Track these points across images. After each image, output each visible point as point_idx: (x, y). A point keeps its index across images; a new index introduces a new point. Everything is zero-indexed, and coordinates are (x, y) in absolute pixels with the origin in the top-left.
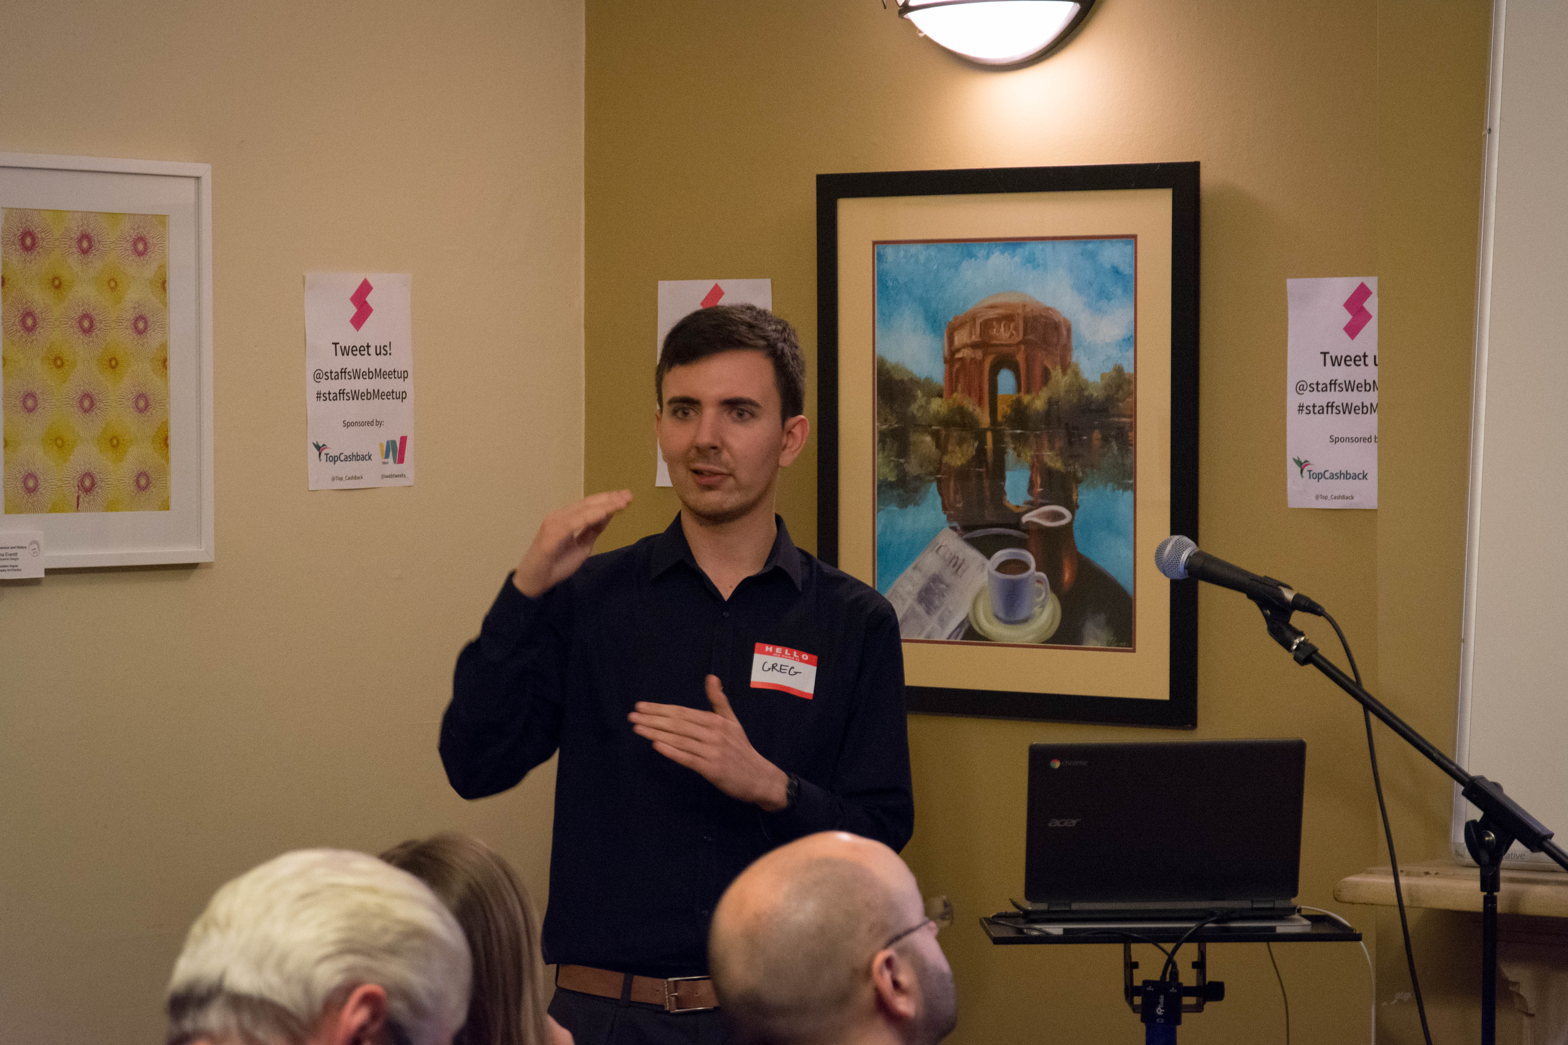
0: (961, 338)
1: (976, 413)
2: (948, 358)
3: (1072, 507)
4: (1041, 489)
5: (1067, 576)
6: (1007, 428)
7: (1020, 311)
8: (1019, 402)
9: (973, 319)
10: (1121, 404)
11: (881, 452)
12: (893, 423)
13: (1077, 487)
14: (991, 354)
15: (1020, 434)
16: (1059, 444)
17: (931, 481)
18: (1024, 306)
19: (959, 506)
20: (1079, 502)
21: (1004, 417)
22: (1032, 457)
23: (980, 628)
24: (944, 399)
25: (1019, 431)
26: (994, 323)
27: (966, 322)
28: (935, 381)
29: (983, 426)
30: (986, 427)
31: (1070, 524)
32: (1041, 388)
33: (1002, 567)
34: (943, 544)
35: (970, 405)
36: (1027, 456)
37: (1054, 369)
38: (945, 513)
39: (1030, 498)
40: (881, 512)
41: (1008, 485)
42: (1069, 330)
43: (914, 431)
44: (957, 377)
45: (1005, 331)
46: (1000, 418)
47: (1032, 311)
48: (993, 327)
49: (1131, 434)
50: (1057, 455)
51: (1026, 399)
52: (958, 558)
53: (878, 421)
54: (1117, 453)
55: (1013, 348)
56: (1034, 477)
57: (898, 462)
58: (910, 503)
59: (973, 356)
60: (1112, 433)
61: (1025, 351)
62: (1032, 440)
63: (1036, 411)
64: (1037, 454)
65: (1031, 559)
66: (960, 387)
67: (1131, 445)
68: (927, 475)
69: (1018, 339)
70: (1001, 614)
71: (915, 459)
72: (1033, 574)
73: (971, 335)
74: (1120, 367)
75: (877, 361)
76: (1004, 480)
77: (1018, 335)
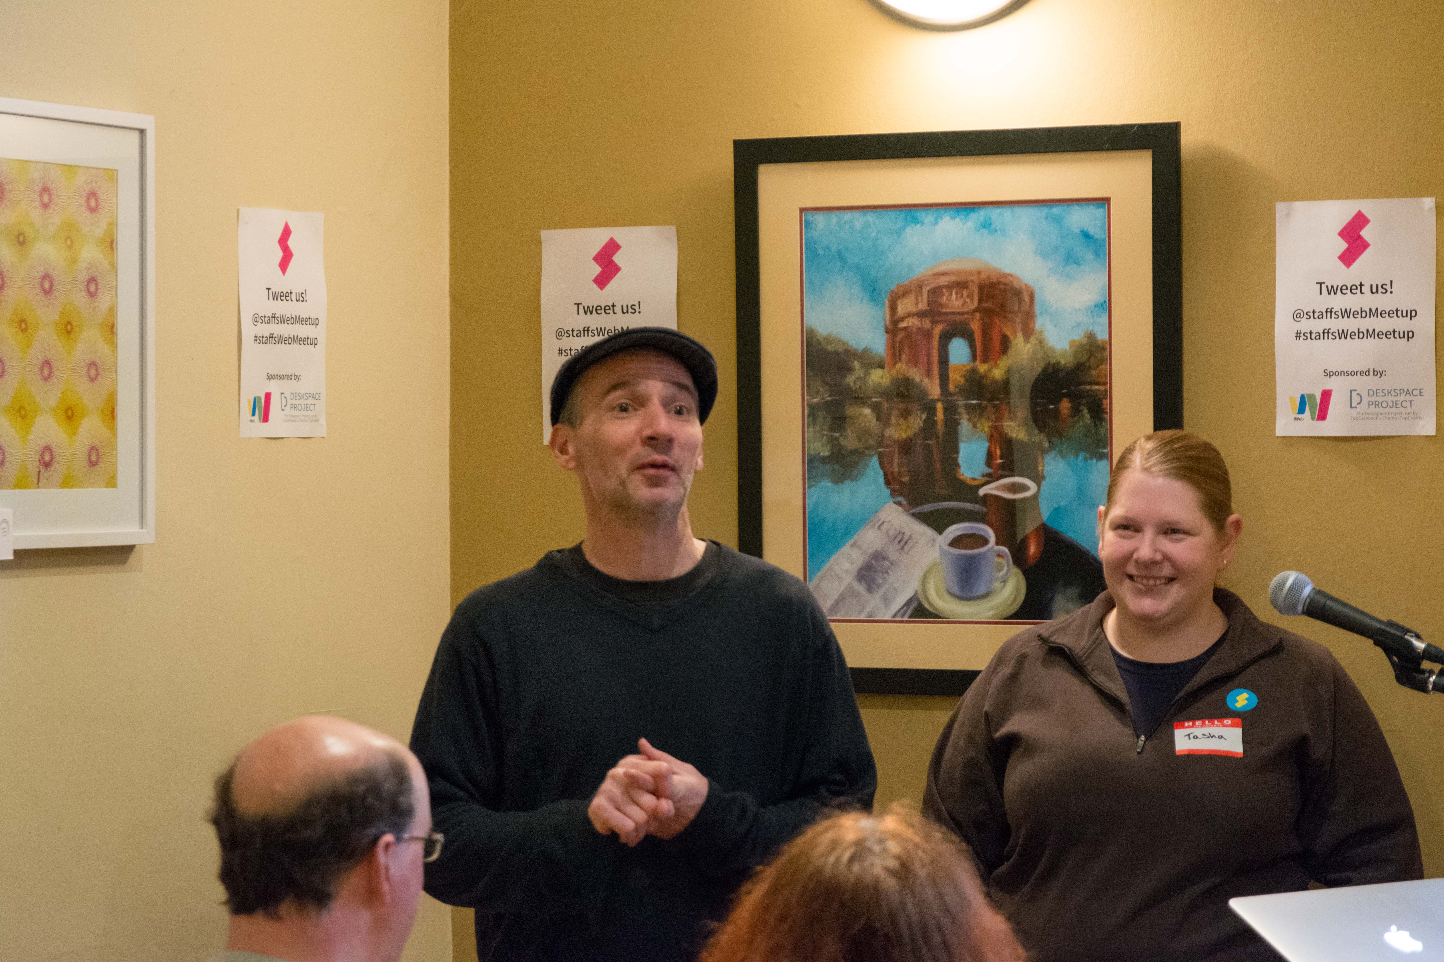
0: (904, 307)
1: (924, 384)
2: (890, 328)
3: (1038, 479)
4: (1002, 461)
5: (1032, 551)
6: (960, 399)
7: (974, 278)
8: (974, 371)
9: (919, 286)
10: (1093, 372)
11: (812, 426)
12: (825, 396)
13: (1043, 458)
14: (940, 322)
15: (976, 404)
16: (1023, 414)
17: (871, 456)
18: (979, 273)
19: (905, 479)
21: (956, 387)
22: (990, 427)
23: (932, 605)
24: (886, 370)
25: (974, 402)
26: (944, 291)
27: (911, 291)
28: (875, 352)
29: (932, 397)
30: (936, 397)
31: (1036, 496)
32: (999, 357)
33: (956, 543)
34: (886, 520)
35: (916, 375)
36: (983, 426)
37: (1015, 336)
38: (888, 488)
39: (988, 470)
40: (813, 489)
41: (962, 458)
42: (1032, 296)
43: (852, 404)
44: (901, 347)
45: (957, 297)
46: (951, 388)
47: (989, 277)
48: (943, 295)
49: (1105, 402)
50: (1020, 425)
51: (983, 368)
52: (904, 533)
53: (807, 395)
54: (1089, 422)
55: (966, 316)
56: (993, 448)
57: (832, 436)
58: (846, 479)
59: (920, 325)
60: (1084, 402)
61: (981, 319)
62: (990, 410)
63: (995, 382)
64: (996, 424)
65: (990, 533)
66: (904, 357)
67: (1106, 413)
68: (866, 448)
69: (972, 307)
70: (956, 591)
71: (853, 432)
72: (993, 547)
73: (917, 304)
74: (1093, 333)
75: (806, 332)
76: (957, 452)
77: (972, 302)
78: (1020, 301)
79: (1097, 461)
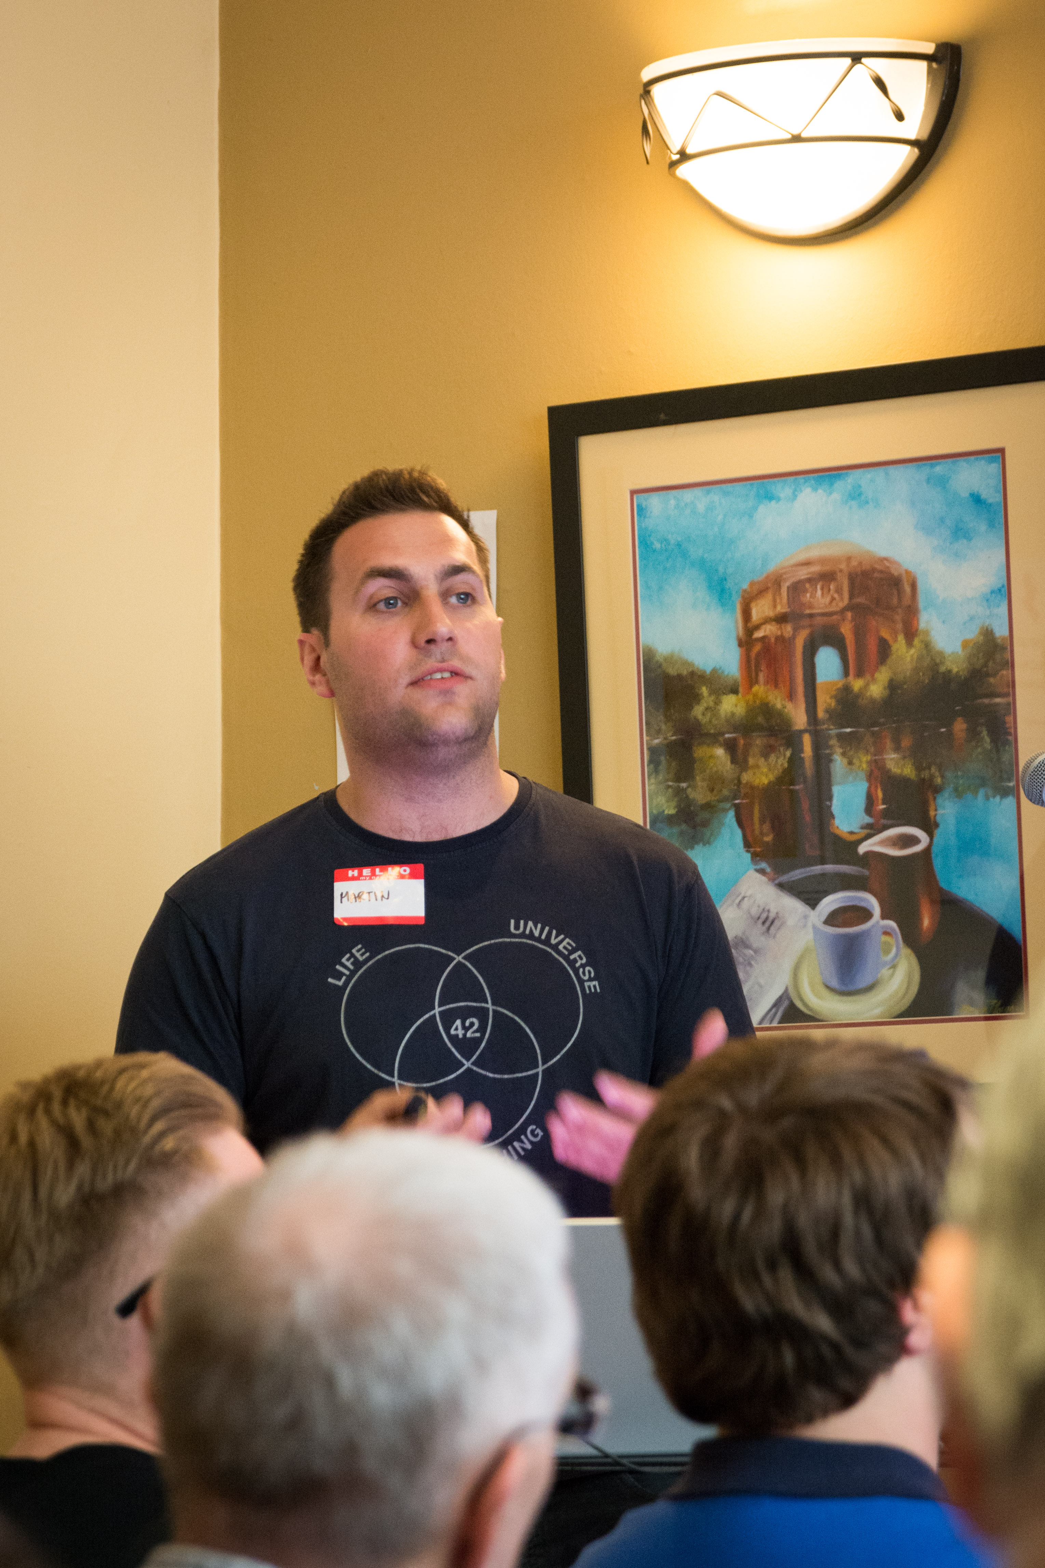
0: (761, 610)
1: (786, 710)
2: (744, 639)
3: (929, 827)
4: (884, 806)
5: (926, 922)
6: (832, 727)
7: (843, 566)
8: (847, 689)
9: (777, 582)
10: (992, 680)
11: (653, 776)
12: (668, 735)
13: (935, 799)
14: (803, 627)
15: (851, 732)
16: (906, 742)
17: (725, 811)
18: (849, 559)
19: (768, 839)
20: (938, 819)
21: (827, 711)
22: (869, 763)
23: (806, 1005)
24: (740, 695)
25: (848, 730)
26: (807, 586)
27: (766, 589)
28: (726, 673)
29: (797, 727)
30: (802, 727)
31: (927, 851)
32: (876, 669)
33: (832, 919)
34: (746, 895)
35: (777, 700)
36: (861, 762)
37: (896, 640)
38: (748, 851)
39: (868, 820)
41: (836, 806)
42: (914, 586)
43: (699, 744)
44: (757, 665)
45: (823, 594)
46: (821, 714)
47: (860, 563)
48: (805, 591)
49: (1009, 719)
50: (904, 758)
51: (857, 685)
52: (769, 911)
53: (647, 735)
54: (989, 748)
55: (835, 617)
56: (873, 789)
57: (679, 787)
58: (697, 843)
59: (779, 633)
60: (982, 721)
61: (853, 619)
62: (868, 739)
63: (873, 701)
64: (877, 757)
65: (873, 903)
66: (762, 677)
67: (1010, 734)
68: (720, 801)
69: (842, 605)
70: (834, 983)
71: (704, 780)
72: (878, 922)
73: (775, 606)
74: (990, 629)
75: (643, 653)
76: (830, 798)
77: (842, 599)
78: (900, 592)
79: (1001, 798)
